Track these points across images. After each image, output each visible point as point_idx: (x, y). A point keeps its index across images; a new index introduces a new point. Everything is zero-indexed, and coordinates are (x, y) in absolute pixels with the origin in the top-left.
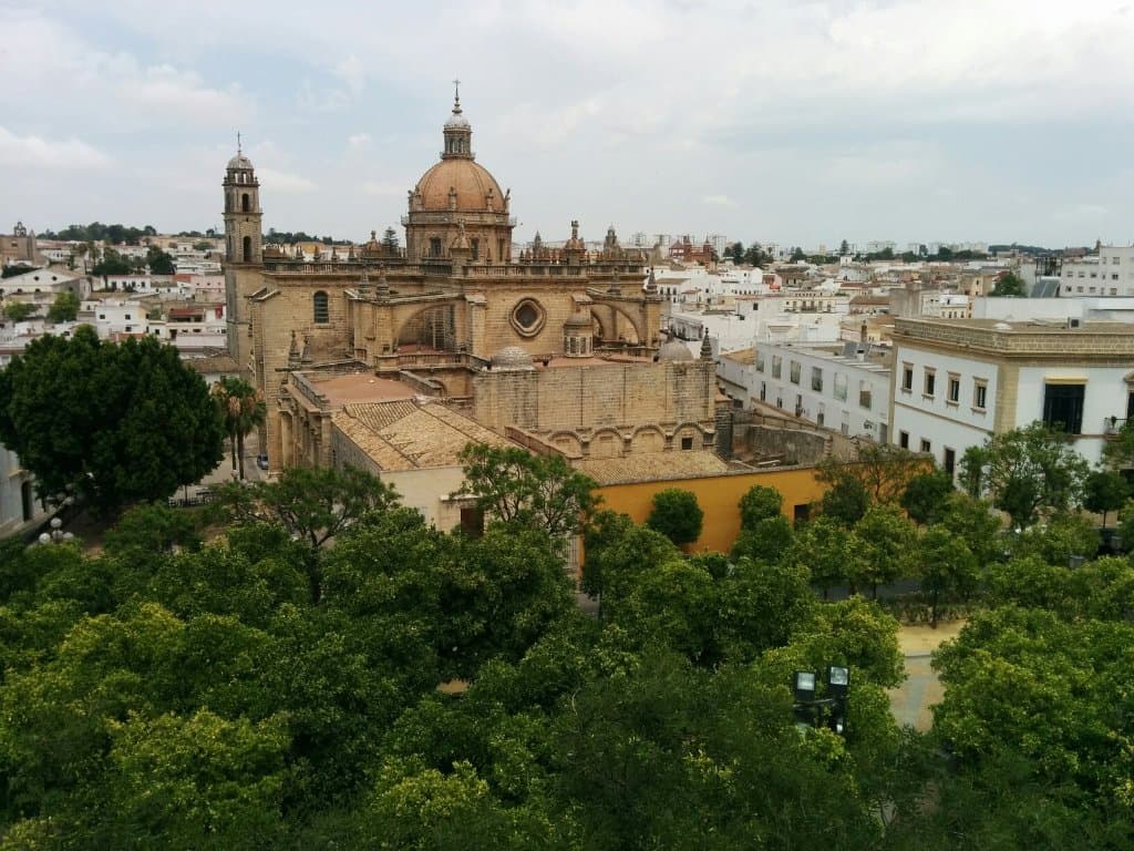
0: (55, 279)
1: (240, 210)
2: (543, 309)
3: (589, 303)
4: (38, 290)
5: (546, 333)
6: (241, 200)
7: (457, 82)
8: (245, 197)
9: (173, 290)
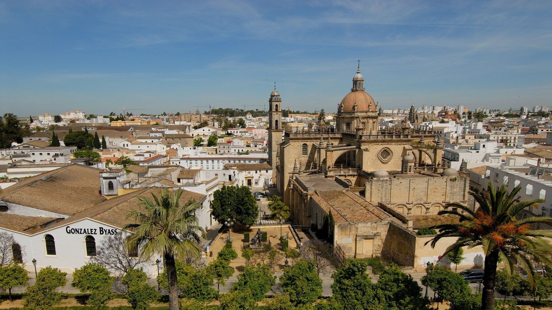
0: (209, 130)
1: (275, 111)
2: (392, 152)
3: (411, 150)
4: (204, 134)
5: (392, 161)
6: (275, 107)
7: (359, 61)
8: (277, 105)
9: (247, 134)
